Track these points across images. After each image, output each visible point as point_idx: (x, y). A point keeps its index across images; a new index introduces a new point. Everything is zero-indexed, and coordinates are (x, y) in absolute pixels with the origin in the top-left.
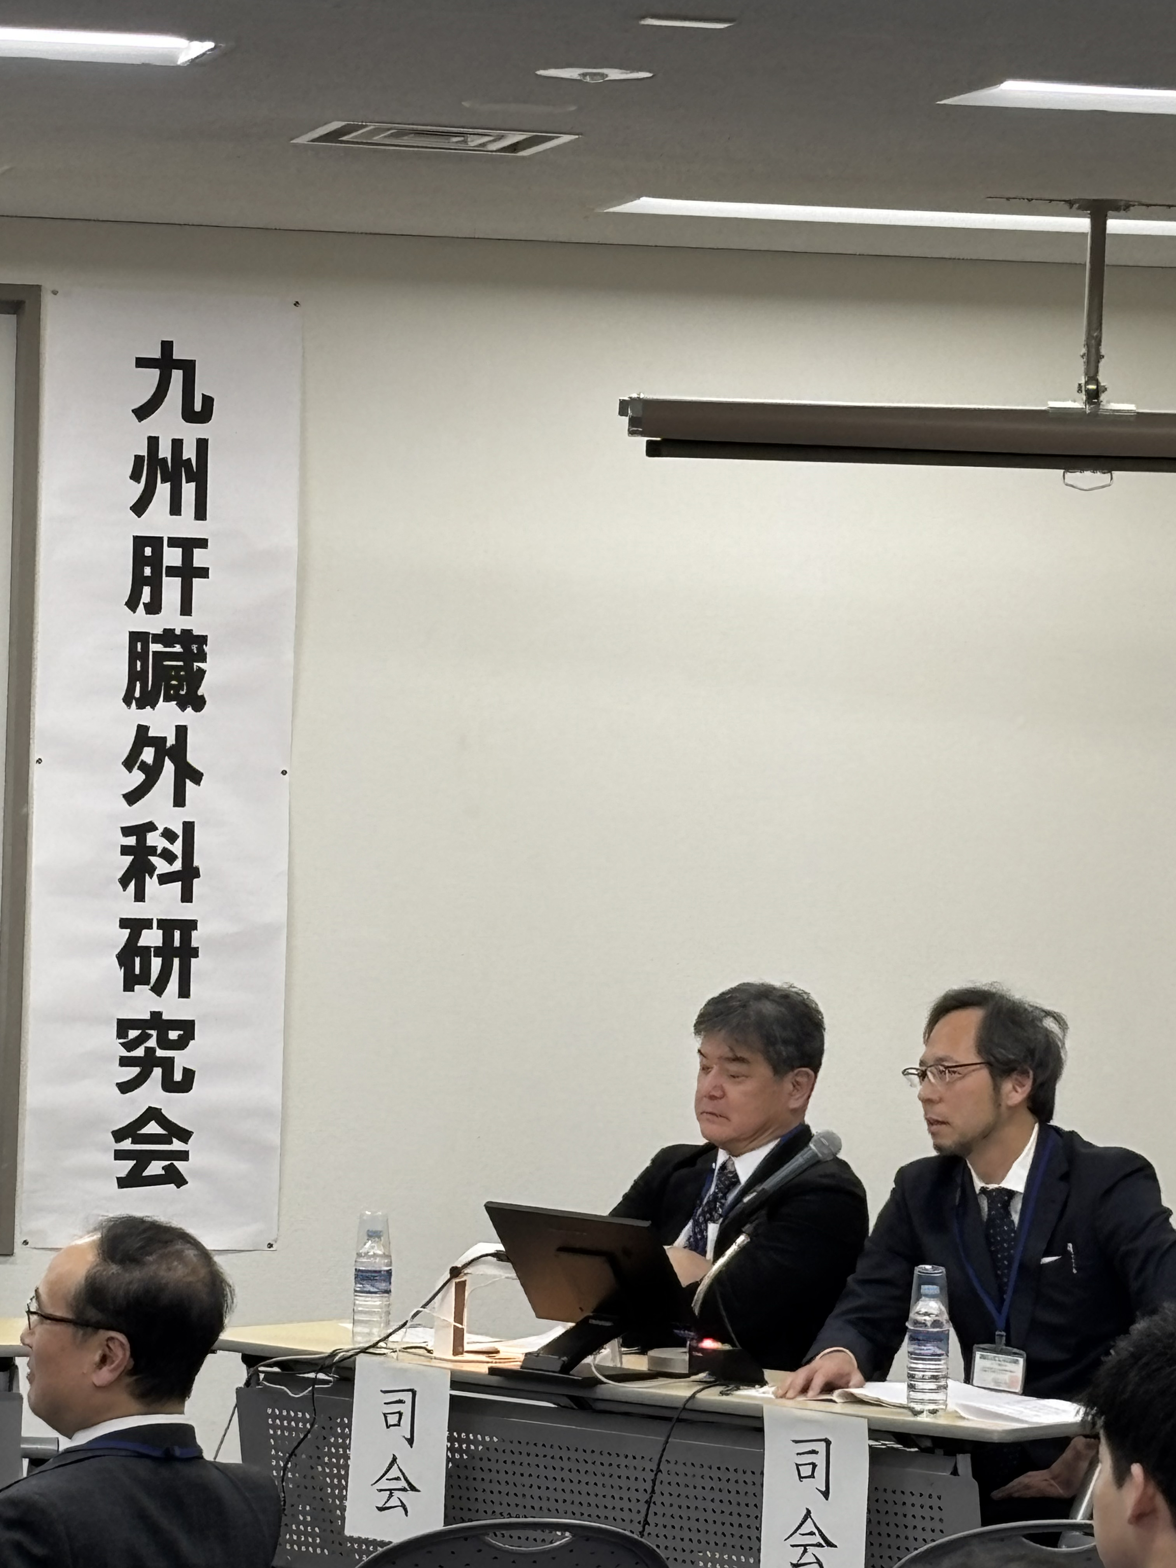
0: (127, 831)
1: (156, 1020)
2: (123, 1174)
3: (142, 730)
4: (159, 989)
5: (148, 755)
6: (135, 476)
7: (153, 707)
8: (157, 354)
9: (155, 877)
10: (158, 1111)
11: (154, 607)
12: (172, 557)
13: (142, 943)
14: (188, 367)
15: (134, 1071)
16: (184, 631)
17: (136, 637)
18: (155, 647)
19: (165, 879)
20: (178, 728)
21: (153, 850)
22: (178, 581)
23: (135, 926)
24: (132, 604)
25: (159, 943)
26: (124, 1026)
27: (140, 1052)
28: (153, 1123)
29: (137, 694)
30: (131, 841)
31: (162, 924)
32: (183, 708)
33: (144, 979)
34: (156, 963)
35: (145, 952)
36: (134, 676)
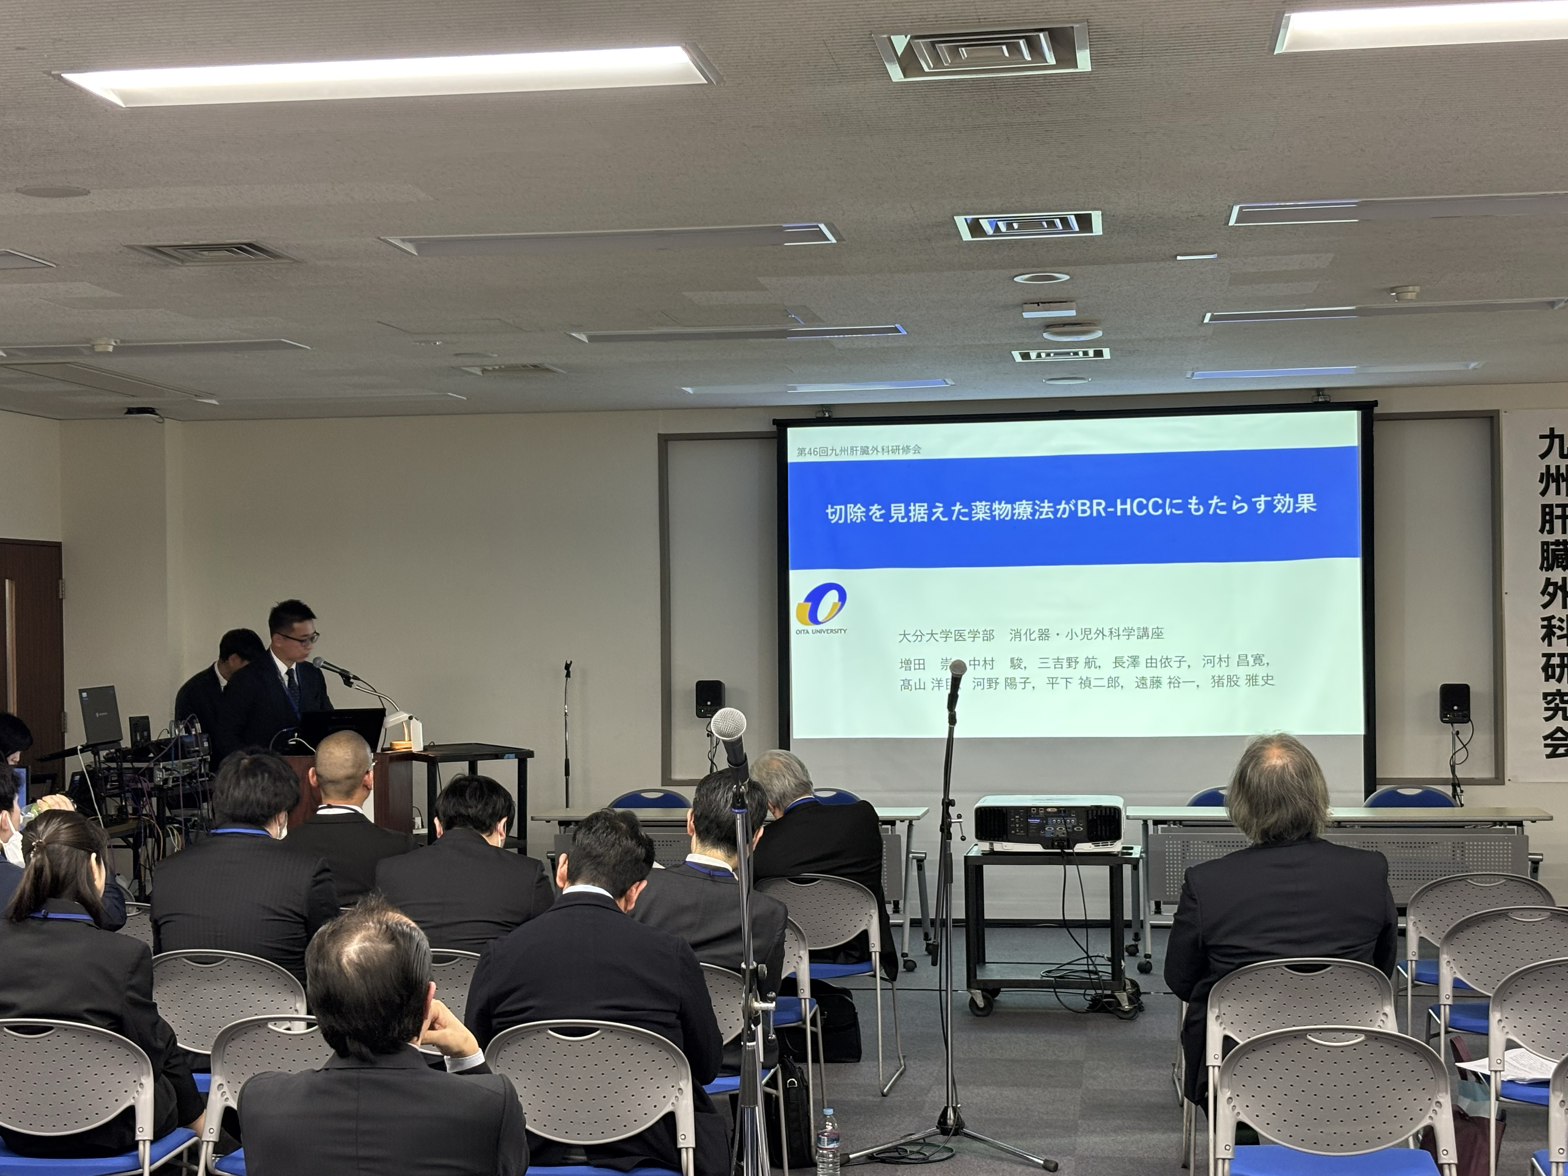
0: (1543, 619)
1: (1559, 693)
2: (1548, 753)
3: (1548, 580)
4: (1559, 680)
5: (1551, 589)
6: (1541, 481)
7: (1552, 570)
8: (1548, 433)
9: (1556, 637)
10: (1561, 728)
11: (1551, 531)
12: (1558, 512)
13: (1551, 663)
14: (1561, 437)
15: (1550, 713)
16: (1564, 540)
17: (1543, 543)
18: (1553, 547)
19: (1560, 637)
20: (1563, 578)
21: (1554, 626)
22: (1560, 520)
23: (1549, 656)
24: (1542, 531)
25: (1558, 662)
26: (1545, 695)
27: (1552, 705)
28: (1559, 733)
29: (1545, 566)
30: (1545, 623)
31: (1560, 655)
32: (1564, 570)
33: (1553, 676)
34: (1558, 671)
35: (1553, 666)
36: (1544, 559)
